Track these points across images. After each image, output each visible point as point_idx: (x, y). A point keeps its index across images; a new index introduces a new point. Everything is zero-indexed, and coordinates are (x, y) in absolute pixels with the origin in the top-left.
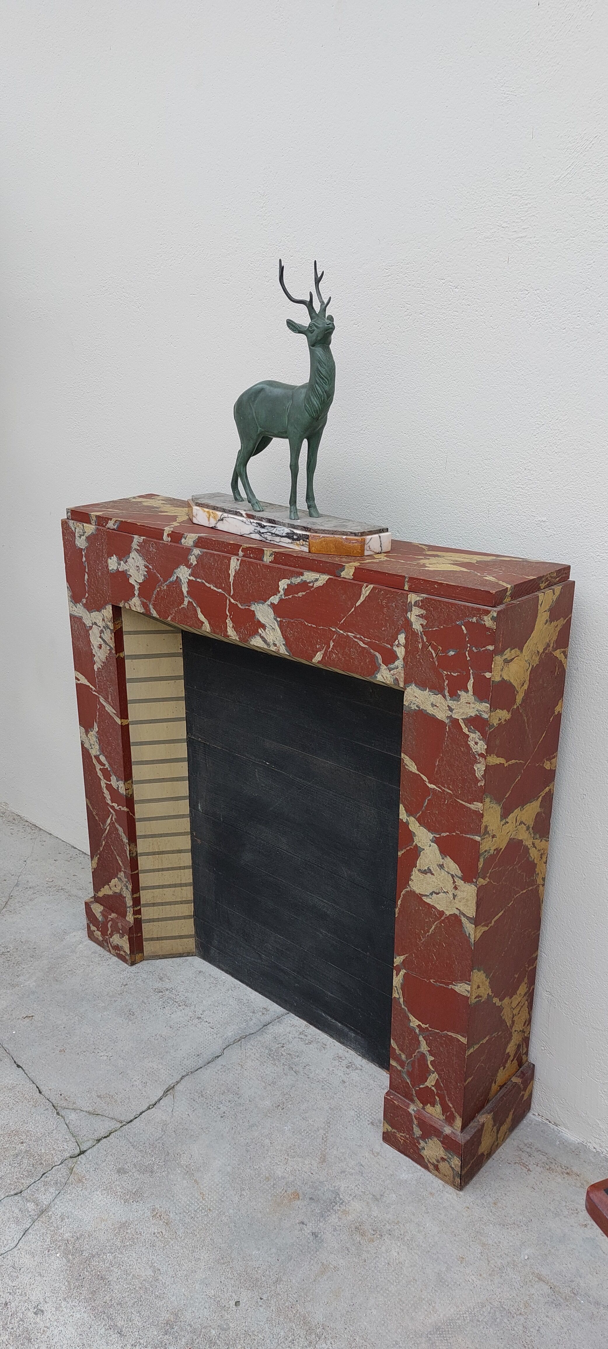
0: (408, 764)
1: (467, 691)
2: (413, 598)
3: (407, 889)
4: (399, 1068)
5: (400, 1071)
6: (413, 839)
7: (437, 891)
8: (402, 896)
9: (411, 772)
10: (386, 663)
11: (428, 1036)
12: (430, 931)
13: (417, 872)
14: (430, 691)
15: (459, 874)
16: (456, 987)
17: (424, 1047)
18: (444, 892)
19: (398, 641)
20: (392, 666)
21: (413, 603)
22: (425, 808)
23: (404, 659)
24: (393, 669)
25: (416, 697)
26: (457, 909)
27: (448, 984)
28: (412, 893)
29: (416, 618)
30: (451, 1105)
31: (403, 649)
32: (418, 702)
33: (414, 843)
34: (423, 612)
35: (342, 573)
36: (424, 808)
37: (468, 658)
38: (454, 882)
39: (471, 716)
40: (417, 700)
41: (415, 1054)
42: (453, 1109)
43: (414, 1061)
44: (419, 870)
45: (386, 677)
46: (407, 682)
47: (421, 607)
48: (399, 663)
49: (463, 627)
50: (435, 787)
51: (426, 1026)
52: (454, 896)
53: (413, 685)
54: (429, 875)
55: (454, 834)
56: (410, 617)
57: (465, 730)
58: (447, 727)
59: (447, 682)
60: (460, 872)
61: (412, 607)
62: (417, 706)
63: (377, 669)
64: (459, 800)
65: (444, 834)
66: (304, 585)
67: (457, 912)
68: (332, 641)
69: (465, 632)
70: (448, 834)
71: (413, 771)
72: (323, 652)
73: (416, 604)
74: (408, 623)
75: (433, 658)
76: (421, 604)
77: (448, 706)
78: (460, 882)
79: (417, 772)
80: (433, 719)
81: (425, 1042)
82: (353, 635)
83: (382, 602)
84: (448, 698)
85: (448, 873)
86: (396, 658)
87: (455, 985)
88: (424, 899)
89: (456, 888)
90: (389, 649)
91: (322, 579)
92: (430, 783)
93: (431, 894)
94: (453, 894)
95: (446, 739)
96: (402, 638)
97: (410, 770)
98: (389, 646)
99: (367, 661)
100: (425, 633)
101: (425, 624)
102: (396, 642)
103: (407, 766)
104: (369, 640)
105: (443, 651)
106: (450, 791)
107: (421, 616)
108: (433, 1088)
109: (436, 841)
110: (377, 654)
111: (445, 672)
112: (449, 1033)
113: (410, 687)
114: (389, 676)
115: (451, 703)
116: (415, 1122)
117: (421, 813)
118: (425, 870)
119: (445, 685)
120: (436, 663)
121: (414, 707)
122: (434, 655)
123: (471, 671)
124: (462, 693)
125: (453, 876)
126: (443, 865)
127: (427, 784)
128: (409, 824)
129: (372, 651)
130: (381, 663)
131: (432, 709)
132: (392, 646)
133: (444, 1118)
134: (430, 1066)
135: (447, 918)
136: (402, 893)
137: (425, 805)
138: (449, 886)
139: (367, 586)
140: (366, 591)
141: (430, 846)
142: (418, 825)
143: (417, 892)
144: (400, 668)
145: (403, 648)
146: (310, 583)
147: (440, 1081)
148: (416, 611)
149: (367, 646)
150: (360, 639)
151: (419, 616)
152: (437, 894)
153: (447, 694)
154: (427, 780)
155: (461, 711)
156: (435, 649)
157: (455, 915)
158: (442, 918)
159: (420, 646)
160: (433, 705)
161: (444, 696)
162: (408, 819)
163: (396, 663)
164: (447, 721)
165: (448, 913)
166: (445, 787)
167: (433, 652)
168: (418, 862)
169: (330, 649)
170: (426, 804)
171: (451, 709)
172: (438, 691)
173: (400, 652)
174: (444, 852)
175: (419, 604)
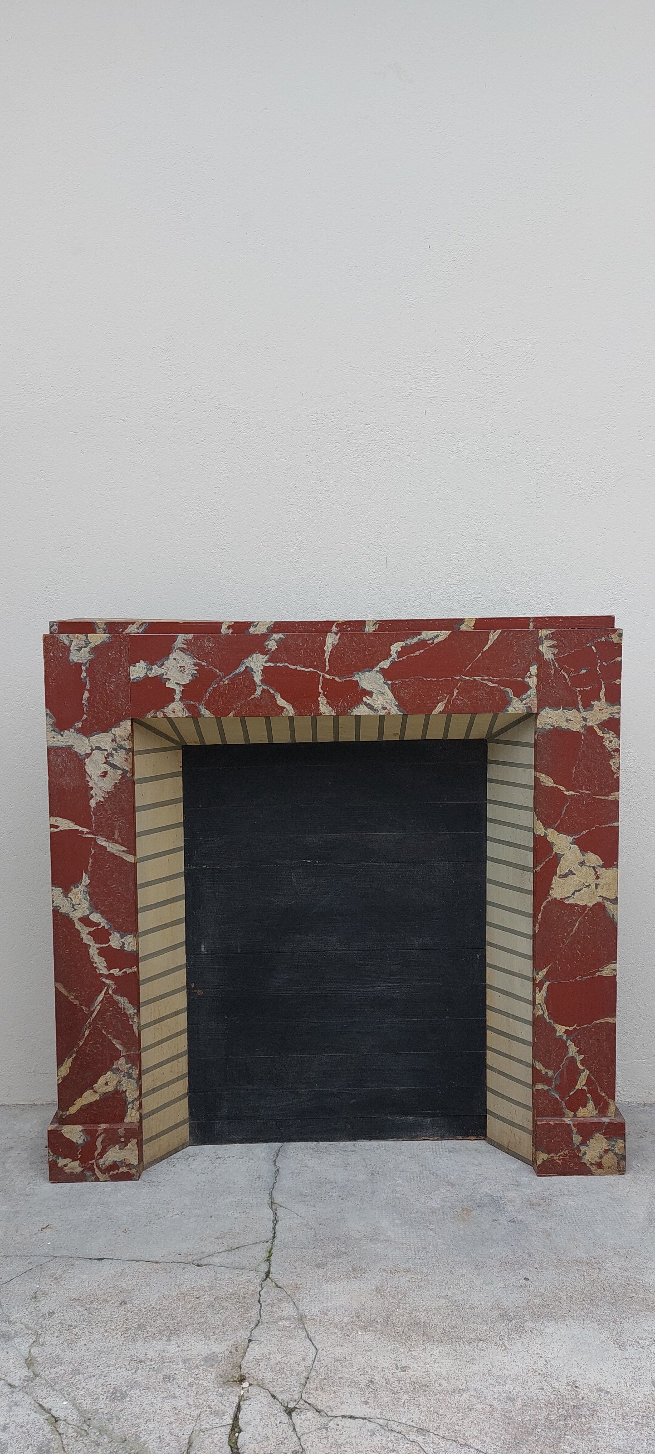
0: (544, 781)
1: (599, 699)
2: (543, 632)
3: (548, 900)
4: (546, 1088)
5: (548, 1091)
6: (553, 849)
7: (580, 888)
8: (542, 908)
9: (548, 787)
10: (517, 695)
11: (576, 1036)
12: (574, 929)
13: (557, 879)
14: (564, 708)
15: (601, 862)
16: (603, 972)
17: (572, 1049)
18: (587, 886)
19: (530, 673)
20: (524, 696)
21: (544, 637)
22: (564, 816)
23: (536, 688)
24: (525, 699)
25: (550, 718)
26: (600, 896)
27: (594, 973)
28: (555, 901)
29: (547, 649)
30: (604, 1094)
31: (535, 679)
32: (552, 721)
33: (554, 853)
34: (554, 642)
35: (461, 627)
36: (562, 816)
37: (599, 672)
38: (596, 872)
39: (604, 720)
40: (552, 720)
41: (564, 1063)
42: (606, 1097)
43: (562, 1072)
44: (559, 877)
45: (518, 708)
46: (540, 707)
47: (552, 639)
48: (532, 692)
49: (593, 647)
50: (573, 793)
51: (573, 1027)
52: (597, 885)
53: (547, 708)
54: (571, 876)
55: (594, 828)
56: (541, 650)
57: (600, 733)
58: (582, 736)
59: (580, 697)
60: (601, 861)
61: (542, 641)
62: (551, 726)
63: (507, 702)
64: (597, 797)
65: (584, 833)
66: (423, 642)
67: (600, 900)
68: (456, 689)
69: (595, 651)
70: (588, 831)
71: (550, 786)
72: (445, 702)
73: (547, 637)
74: (540, 655)
75: (566, 680)
76: (551, 636)
77: (583, 717)
78: (601, 871)
79: (554, 785)
80: (569, 732)
81: (573, 1044)
82: (481, 678)
83: (511, 643)
84: (582, 710)
85: (589, 866)
86: (529, 688)
87: (602, 971)
88: (567, 901)
89: (598, 878)
90: (521, 682)
91: (444, 634)
92: (567, 791)
93: (573, 894)
94: (596, 884)
95: (582, 747)
96: (534, 669)
97: (547, 785)
98: (521, 679)
99: (497, 698)
100: (556, 660)
101: (556, 652)
102: (528, 674)
103: (544, 782)
104: (498, 679)
105: (575, 672)
106: (587, 792)
107: (553, 646)
108: (585, 1088)
109: (576, 842)
110: (508, 689)
111: (579, 689)
112: (598, 1022)
113: (544, 710)
114: (521, 706)
115: (584, 714)
116: (574, 1130)
117: (559, 821)
118: (566, 873)
119: (579, 699)
120: (569, 683)
121: (548, 727)
122: (567, 677)
123: (603, 682)
124: (595, 703)
125: (594, 868)
126: (584, 861)
127: (565, 793)
128: (547, 836)
129: (502, 688)
130: (513, 697)
131: (567, 724)
132: (524, 678)
133: (597, 1112)
134: (580, 1067)
135: (591, 909)
136: (543, 905)
137: (563, 813)
138: (591, 879)
139: (495, 632)
140: (494, 635)
141: (570, 848)
142: (558, 833)
143: (558, 897)
144: (532, 696)
145: (535, 677)
146: (429, 640)
147: (591, 1075)
148: (547, 643)
149: (496, 685)
150: (489, 680)
151: (550, 647)
152: (579, 891)
153: (581, 707)
154: (564, 789)
155: (595, 718)
156: (568, 672)
157: (598, 903)
158: (586, 912)
159: (552, 672)
160: (567, 720)
161: (578, 710)
162: (546, 832)
163: (529, 693)
164: (582, 731)
165: (591, 905)
166: (582, 790)
167: (565, 674)
168: (558, 869)
169: (454, 697)
170: (564, 811)
171: (585, 719)
172: (572, 707)
173: (533, 682)
174: (583, 850)
175: (550, 636)
